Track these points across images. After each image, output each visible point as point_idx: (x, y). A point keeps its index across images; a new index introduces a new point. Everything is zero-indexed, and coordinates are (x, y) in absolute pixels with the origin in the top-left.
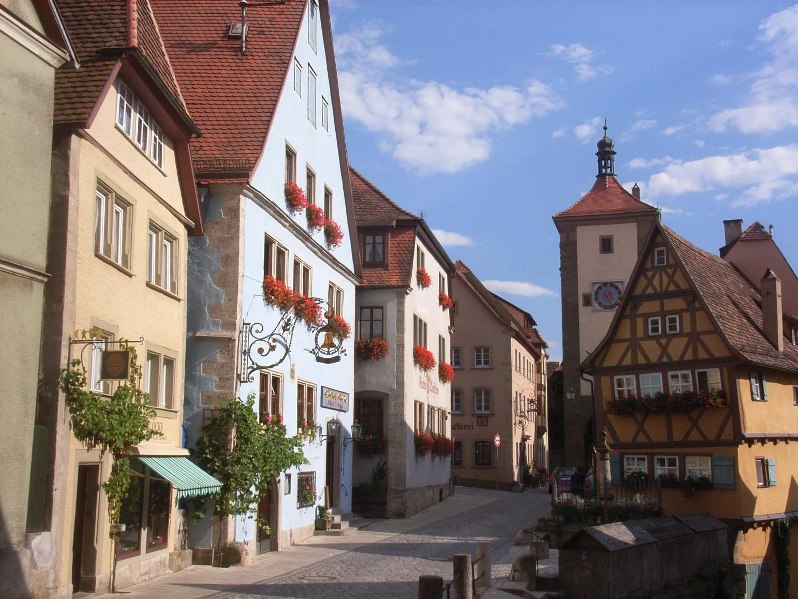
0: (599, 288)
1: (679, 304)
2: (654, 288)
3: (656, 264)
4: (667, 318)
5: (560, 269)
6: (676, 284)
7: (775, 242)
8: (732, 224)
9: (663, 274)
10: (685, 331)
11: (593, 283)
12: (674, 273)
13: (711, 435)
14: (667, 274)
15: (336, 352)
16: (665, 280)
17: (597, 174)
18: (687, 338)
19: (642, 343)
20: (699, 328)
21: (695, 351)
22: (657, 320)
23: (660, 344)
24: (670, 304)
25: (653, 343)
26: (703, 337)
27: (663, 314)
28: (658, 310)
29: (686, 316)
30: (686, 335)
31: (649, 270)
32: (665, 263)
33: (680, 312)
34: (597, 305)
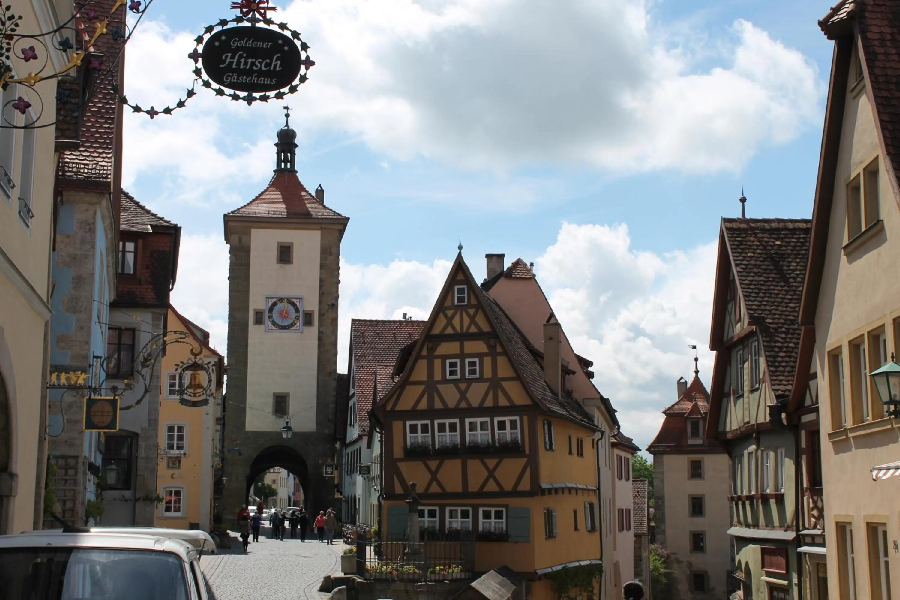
0: (275, 304)
1: (480, 347)
2: (454, 328)
3: (456, 302)
4: (467, 361)
5: (229, 278)
6: (477, 326)
7: (538, 281)
8: (494, 259)
9: (465, 315)
10: (486, 376)
11: (267, 298)
12: (476, 314)
13: (508, 485)
14: (468, 314)
15: (203, 394)
16: (467, 321)
17: (275, 168)
18: (487, 384)
19: (440, 387)
20: (500, 375)
21: (496, 398)
22: (456, 363)
23: (458, 388)
24: (471, 347)
25: (451, 386)
26: (503, 383)
27: (462, 356)
28: (458, 352)
29: (488, 361)
30: (487, 380)
31: (449, 308)
32: (466, 303)
33: (481, 356)
34: (270, 324)
